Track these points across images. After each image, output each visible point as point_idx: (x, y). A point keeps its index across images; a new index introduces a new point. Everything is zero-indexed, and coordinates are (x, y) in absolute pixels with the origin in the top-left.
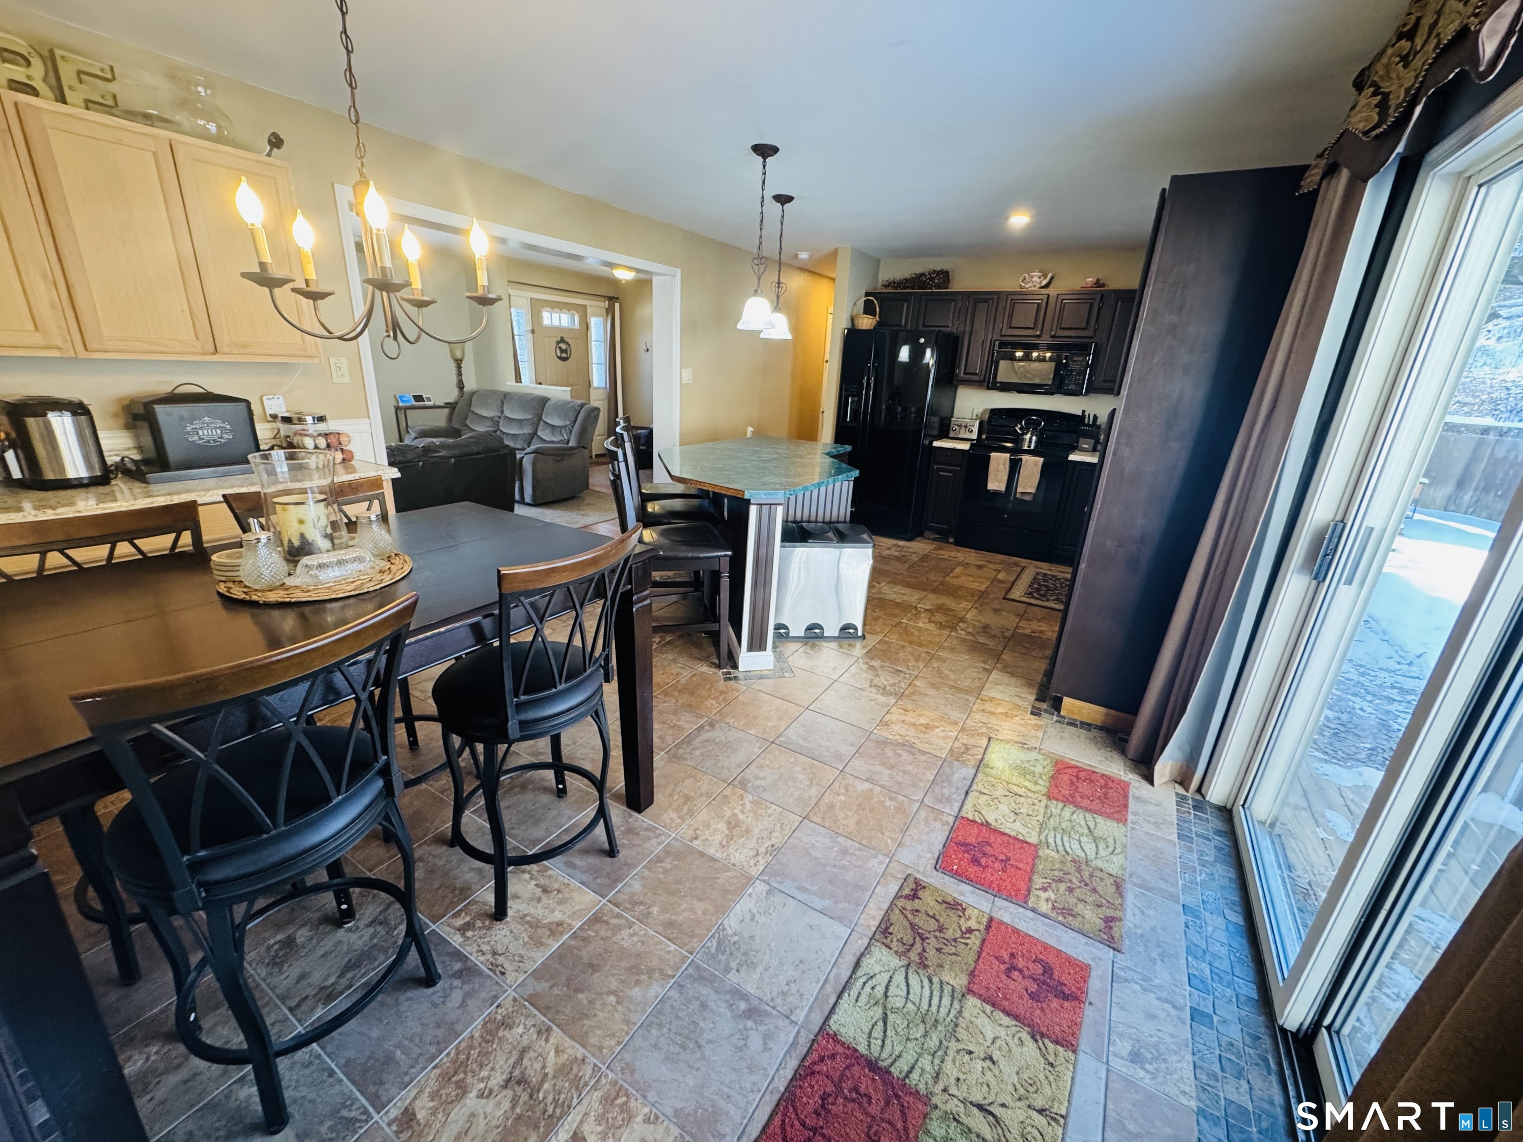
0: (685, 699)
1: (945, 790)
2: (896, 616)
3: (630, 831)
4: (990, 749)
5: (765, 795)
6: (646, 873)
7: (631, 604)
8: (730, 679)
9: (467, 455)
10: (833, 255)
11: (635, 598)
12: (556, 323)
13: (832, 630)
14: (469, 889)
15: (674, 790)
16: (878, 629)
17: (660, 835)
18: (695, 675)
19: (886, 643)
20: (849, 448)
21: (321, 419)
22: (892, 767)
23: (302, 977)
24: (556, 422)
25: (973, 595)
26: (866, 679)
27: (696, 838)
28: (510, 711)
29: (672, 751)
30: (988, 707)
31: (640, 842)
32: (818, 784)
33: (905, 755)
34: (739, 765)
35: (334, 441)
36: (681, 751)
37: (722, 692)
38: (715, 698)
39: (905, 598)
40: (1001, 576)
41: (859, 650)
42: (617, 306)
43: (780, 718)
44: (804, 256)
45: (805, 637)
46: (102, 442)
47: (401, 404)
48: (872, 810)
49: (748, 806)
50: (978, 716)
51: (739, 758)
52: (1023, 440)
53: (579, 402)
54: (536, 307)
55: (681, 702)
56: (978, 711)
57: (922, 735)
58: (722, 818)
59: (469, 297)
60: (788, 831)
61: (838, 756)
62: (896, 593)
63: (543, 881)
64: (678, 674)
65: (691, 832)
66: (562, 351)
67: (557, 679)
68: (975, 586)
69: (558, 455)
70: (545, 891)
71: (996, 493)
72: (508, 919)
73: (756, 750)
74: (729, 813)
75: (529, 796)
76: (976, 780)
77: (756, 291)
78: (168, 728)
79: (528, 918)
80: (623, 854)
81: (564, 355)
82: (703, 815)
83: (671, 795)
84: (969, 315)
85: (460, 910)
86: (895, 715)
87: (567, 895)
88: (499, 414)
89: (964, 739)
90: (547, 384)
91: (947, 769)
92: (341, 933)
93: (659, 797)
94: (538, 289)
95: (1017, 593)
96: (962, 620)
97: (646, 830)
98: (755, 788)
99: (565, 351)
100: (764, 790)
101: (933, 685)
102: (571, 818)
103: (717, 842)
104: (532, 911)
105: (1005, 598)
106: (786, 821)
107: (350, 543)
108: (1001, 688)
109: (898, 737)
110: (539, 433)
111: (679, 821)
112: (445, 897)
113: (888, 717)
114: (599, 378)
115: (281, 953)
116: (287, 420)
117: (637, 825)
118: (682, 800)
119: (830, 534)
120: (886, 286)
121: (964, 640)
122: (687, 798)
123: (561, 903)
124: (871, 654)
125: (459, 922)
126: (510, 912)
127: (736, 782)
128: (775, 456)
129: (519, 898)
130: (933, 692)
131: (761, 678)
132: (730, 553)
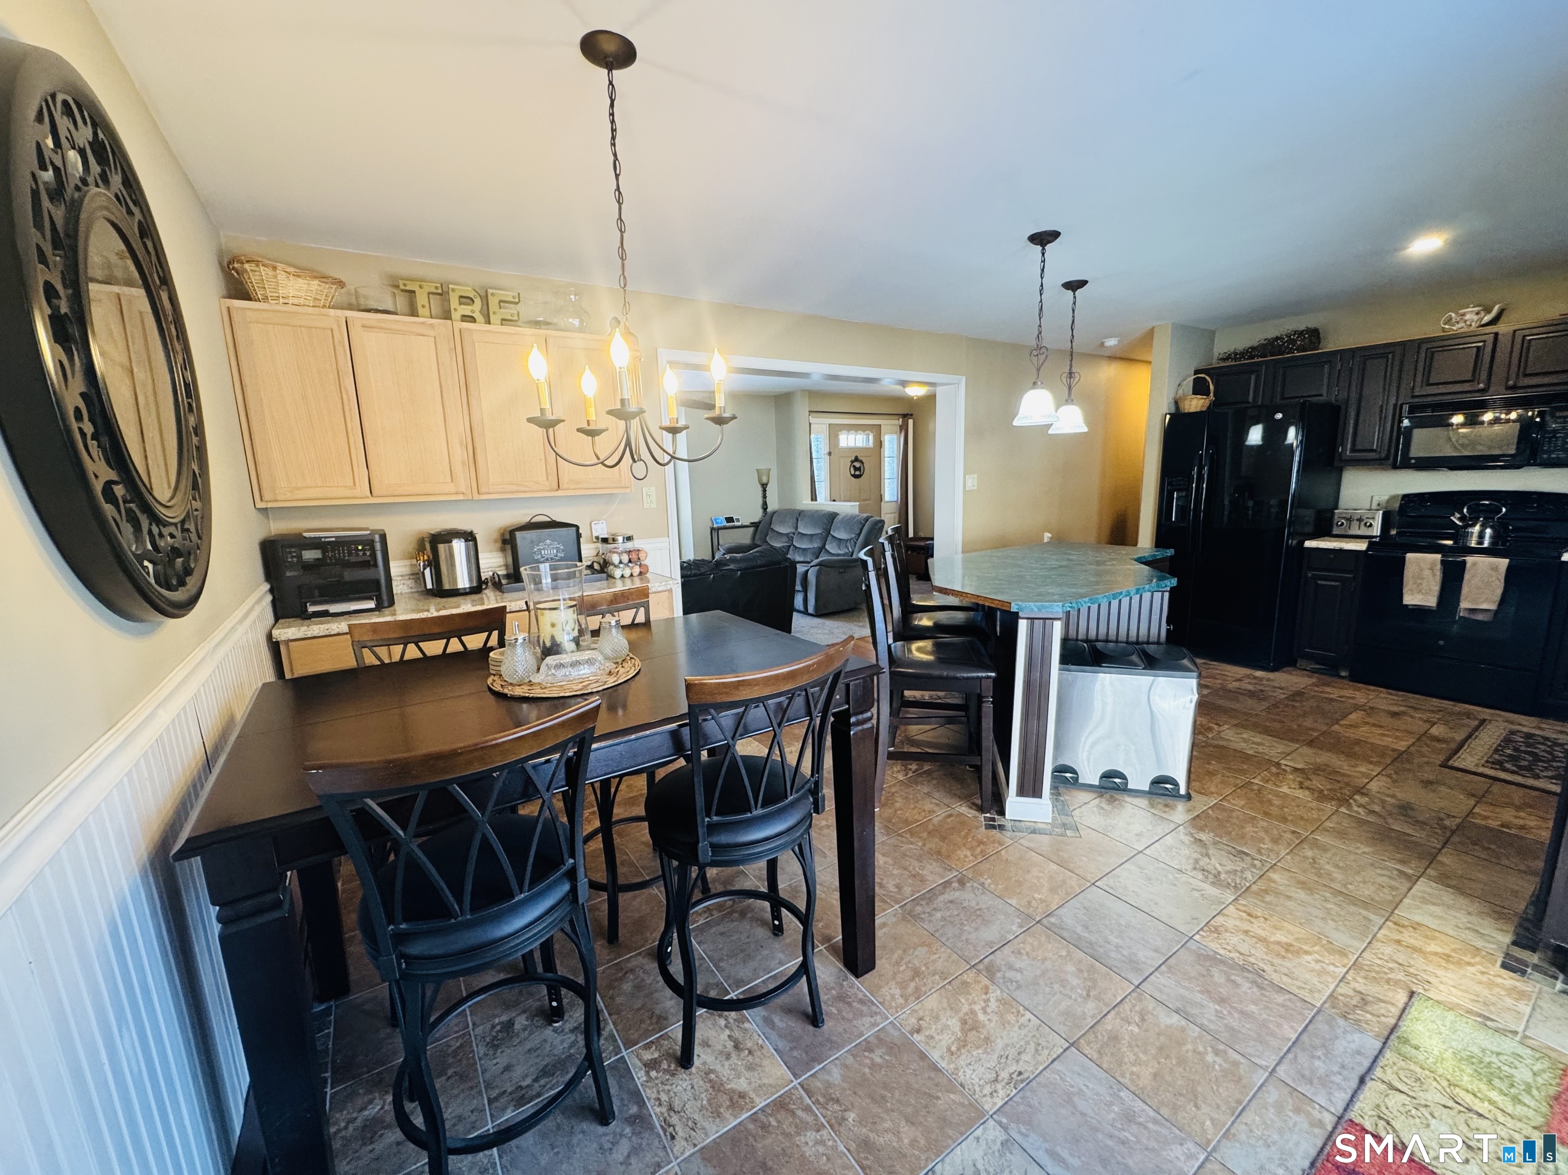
0: (934, 843)
1: (1317, 1063)
2: (1244, 772)
3: (841, 998)
4: (1413, 1012)
5: (1020, 995)
6: (850, 1060)
7: (849, 726)
8: (994, 827)
9: (753, 567)
10: (1149, 336)
11: (853, 720)
12: (851, 444)
13: (1139, 781)
14: (666, 1019)
15: (902, 959)
16: (1213, 789)
17: (876, 1013)
18: (951, 816)
19: (1224, 809)
20: (1170, 552)
21: (629, 539)
22: (1222, 1001)
23: (508, 1068)
24: (842, 535)
25: (1383, 755)
26: (1188, 858)
27: (918, 1031)
28: (701, 831)
29: (908, 907)
30: (1408, 937)
31: (850, 1016)
32: (1098, 998)
33: (1246, 986)
34: (990, 944)
35: (634, 558)
36: (919, 909)
37: (981, 843)
38: (971, 849)
39: (1260, 749)
40: (1435, 731)
41: (1180, 813)
42: (911, 422)
43: (1053, 890)
44: (1111, 342)
45: (1100, 787)
46: (481, 562)
47: (715, 526)
48: (1182, 1061)
49: (993, 1004)
50: (1388, 950)
51: (991, 933)
52: (1467, 535)
53: (865, 515)
54: (834, 432)
55: (928, 846)
56: (1389, 941)
57: (1277, 961)
58: (957, 1012)
59: (707, 419)
60: (1045, 1057)
61: (1133, 964)
62: (1245, 741)
63: (737, 1034)
64: (932, 812)
65: (913, 1021)
66: (856, 469)
67: (752, 802)
68: (1388, 741)
69: (842, 567)
70: (737, 1047)
71: (1420, 611)
72: (693, 1070)
73: (1014, 928)
74: (965, 1008)
75: (746, 925)
76: (1382, 1061)
77: (1035, 383)
78: (379, 804)
79: (712, 1076)
80: (829, 1025)
81: (857, 473)
82: (932, 1002)
83: (898, 963)
84: (1355, 375)
85: (652, 1042)
86: (1232, 919)
87: (757, 1060)
88: (793, 530)
89: (1359, 983)
90: (840, 501)
91: (1320, 1025)
92: (548, 1032)
93: (882, 962)
94: (837, 415)
95: (1468, 759)
96: (1361, 791)
97: (861, 1001)
98: (1006, 980)
99: (859, 469)
100: (1019, 987)
101: (1303, 885)
102: (781, 963)
103: (944, 1044)
104: (718, 1068)
105: (1444, 765)
106: (1043, 1042)
107: (593, 646)
108: (1437, 910)
109: (1234, 955)
110: (827, 547)
111: (901, 1001)
112: (642, 1021)
113: (1220, 920)
114: (890, 492)
115: (500, 1036)
116: (605, 540)
117: (851, 992)
118: (909, 973)
119: (1135, 658)
120: (1223, 360)
121: (1361, 822)
122: (916, 973)
123: (750, 1068)
124: (1198, 822)
125: (648, 1056)
126: (697, 1062)
127: (981, 967)
128: (1064, 563)
129: (709, 1046)
130: (1302, 895)
131: (1034, 832)
132: (993, 674)
